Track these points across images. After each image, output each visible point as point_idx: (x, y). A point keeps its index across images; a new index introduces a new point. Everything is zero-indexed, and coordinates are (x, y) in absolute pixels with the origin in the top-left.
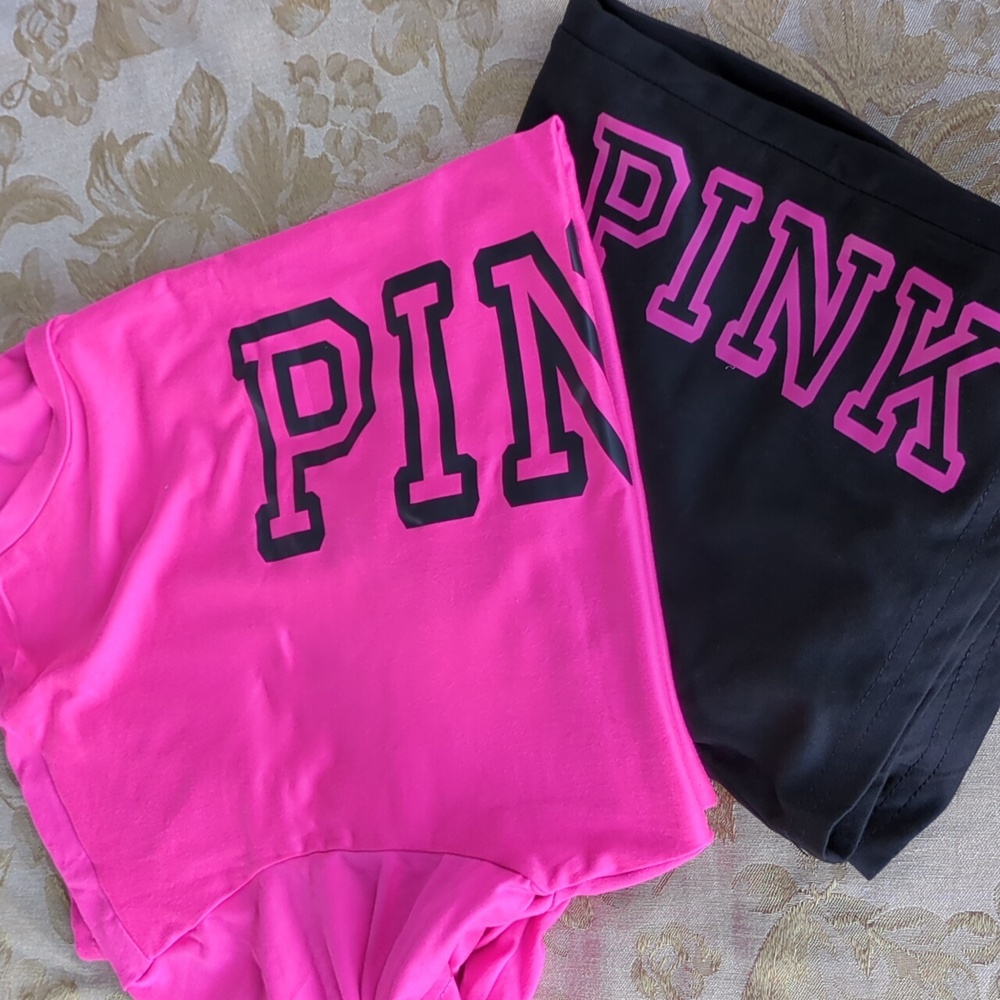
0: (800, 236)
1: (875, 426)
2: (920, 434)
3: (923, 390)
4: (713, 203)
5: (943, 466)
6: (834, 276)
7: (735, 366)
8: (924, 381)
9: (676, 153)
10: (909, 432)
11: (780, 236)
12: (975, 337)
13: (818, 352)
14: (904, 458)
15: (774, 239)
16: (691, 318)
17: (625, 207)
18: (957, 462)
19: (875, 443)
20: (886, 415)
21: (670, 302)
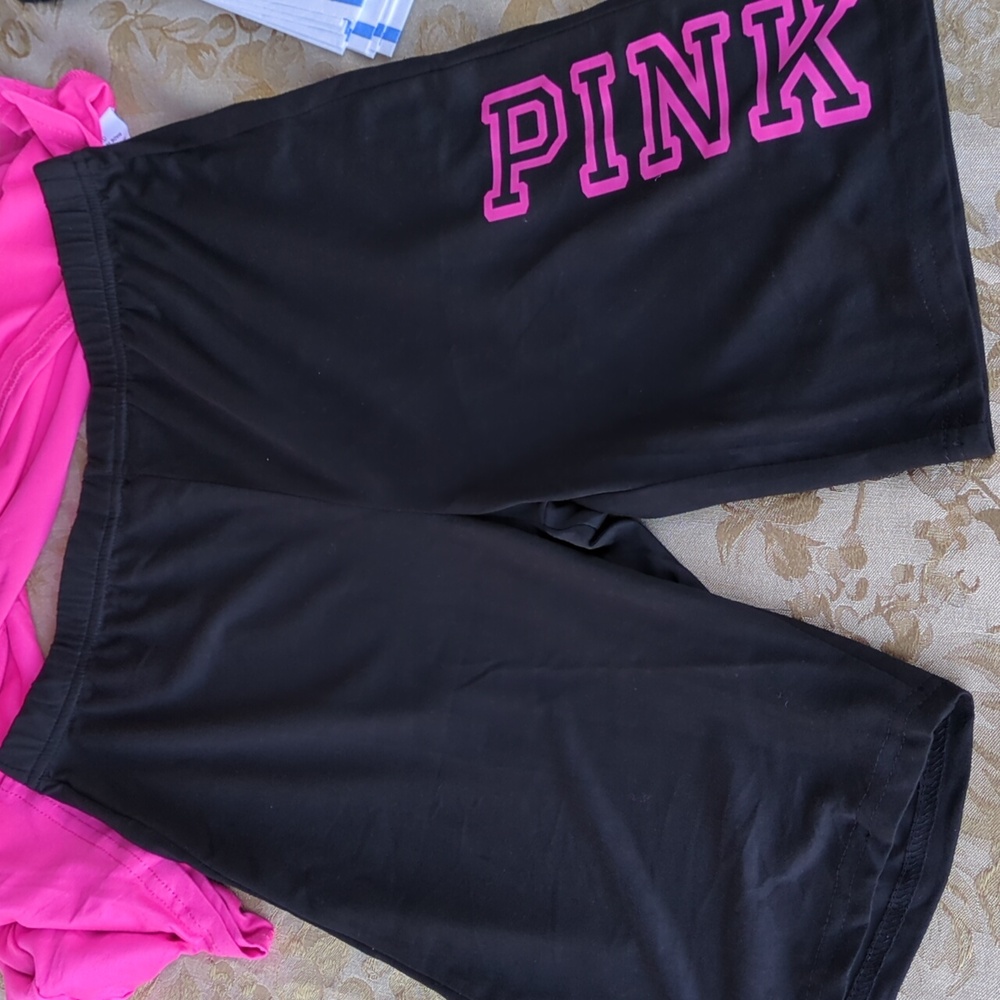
0: (652, 57)
1: (787, 115)
2: (823, 93)
3: (806, 66)
4: (581, 90)
5: (854, 100)
6: (689, 60)
7: (659, 174)
8: (801, 59)
9: (541, 81)
10: (813, 98)
11: (639, 70)
12: (822, 7)
13: (711, 115)
14: (824, 119)
15: (637, 77)
16: (615, 172)
17: (527, 145)
18: (862, 90)
19: (795, 126)
20: (789, 101)
21: (595, 173)
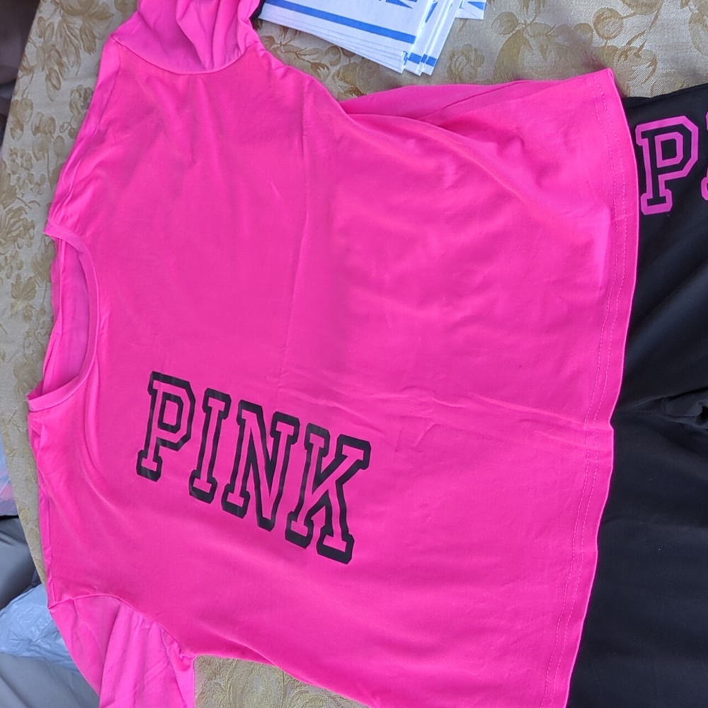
9: (682, 120)
17: (669, 162)
